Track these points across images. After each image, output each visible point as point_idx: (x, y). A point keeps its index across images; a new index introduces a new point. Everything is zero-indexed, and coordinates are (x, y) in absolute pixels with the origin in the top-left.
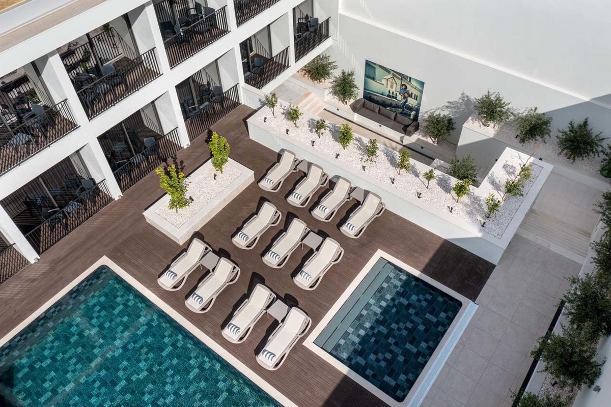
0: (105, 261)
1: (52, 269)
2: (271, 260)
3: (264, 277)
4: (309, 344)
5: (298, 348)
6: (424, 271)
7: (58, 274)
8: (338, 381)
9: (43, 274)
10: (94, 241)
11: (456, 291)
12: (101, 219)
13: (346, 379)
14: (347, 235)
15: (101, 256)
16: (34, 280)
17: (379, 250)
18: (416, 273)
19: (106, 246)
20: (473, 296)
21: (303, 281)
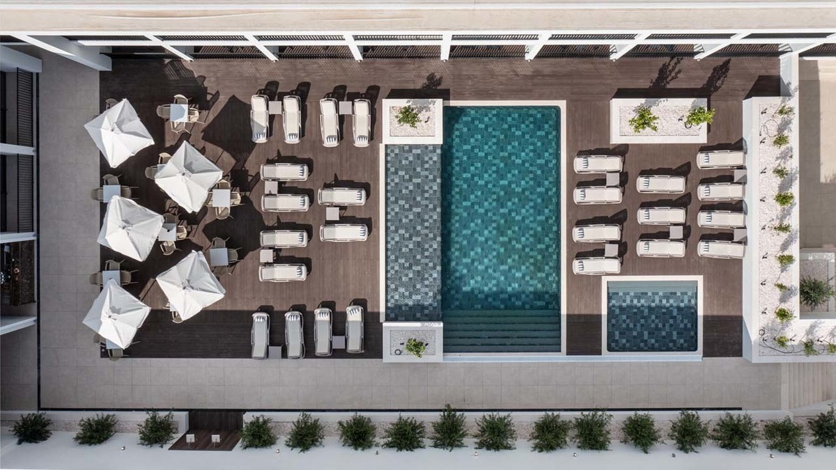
0: (562, 104)
1: (532, 77)
2: (643, 216)
3: (628, 219)
4: (605, 280)
5: (597, 278)
6: (705, 317)
7: (533, 85)
8: (595, 313)
9: (525, 75)
10: (569, 81)
11: (704, 343)
12: (589, 66)
13: (599, 316)
14: (698, 250)
15: (562, 98)
16: (517, 75)
17: (702, 276)
18: (700, 312)
19: (572, 94)
20: (706, 354)
21: (642, 248)
